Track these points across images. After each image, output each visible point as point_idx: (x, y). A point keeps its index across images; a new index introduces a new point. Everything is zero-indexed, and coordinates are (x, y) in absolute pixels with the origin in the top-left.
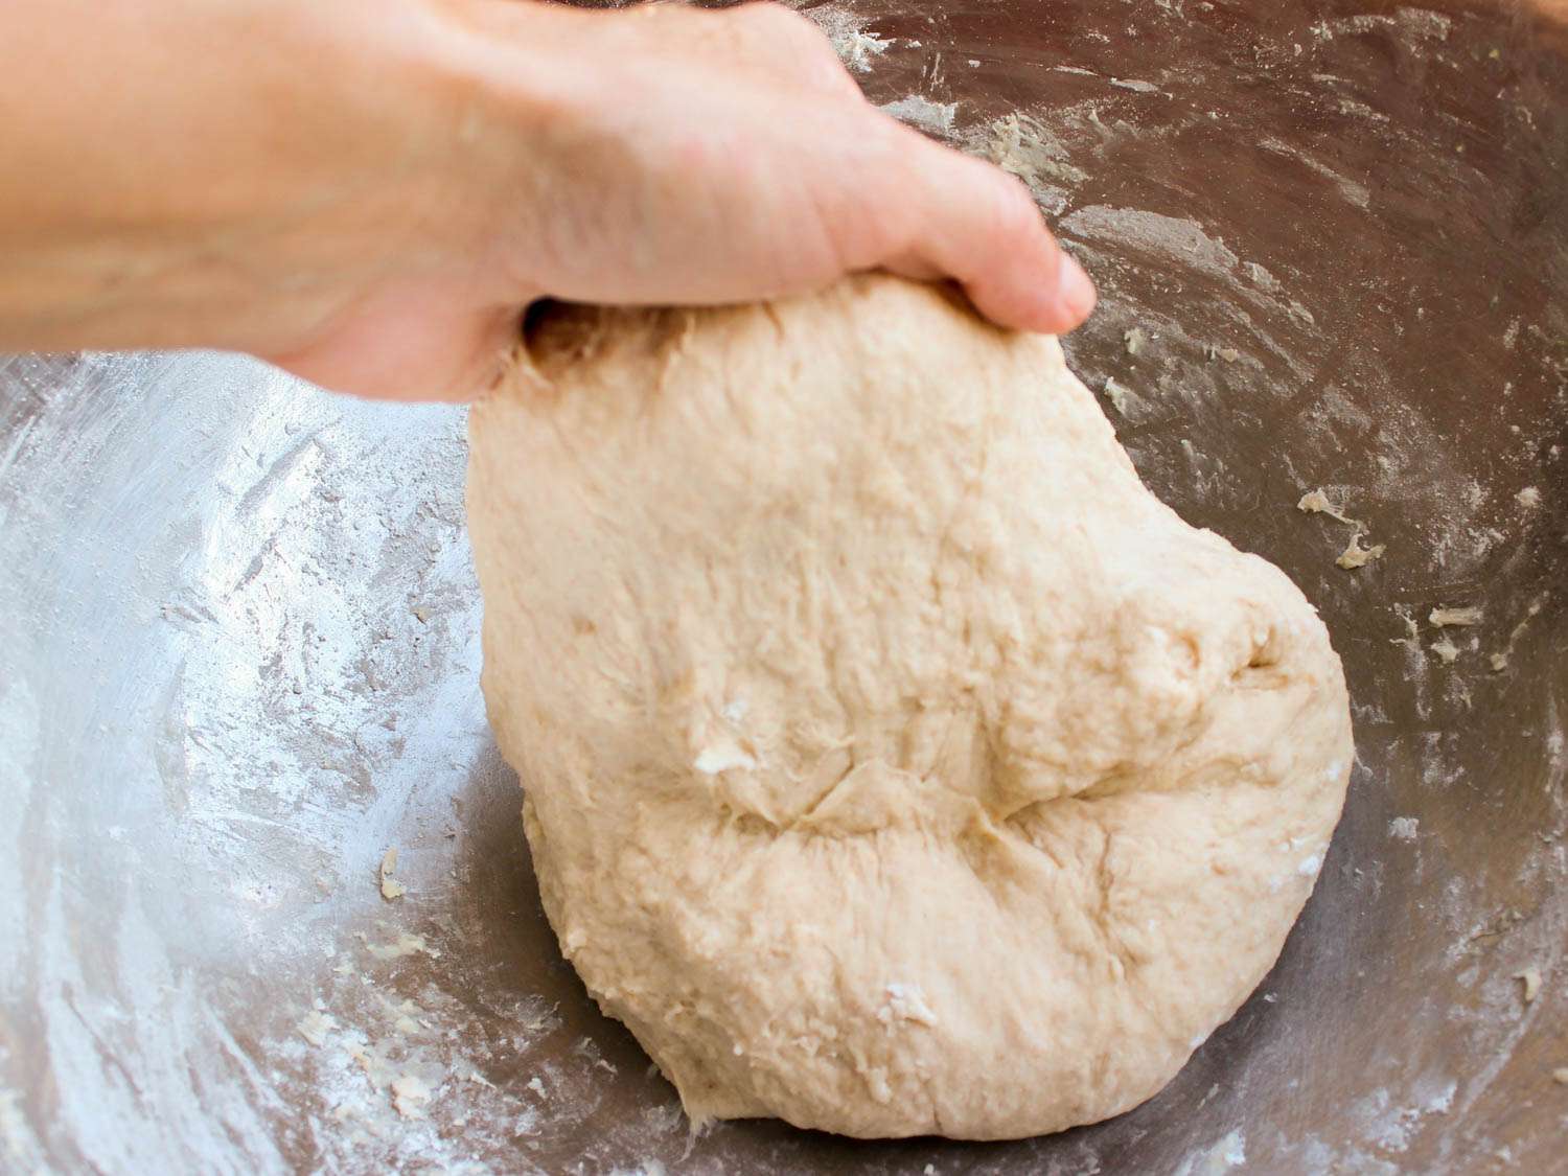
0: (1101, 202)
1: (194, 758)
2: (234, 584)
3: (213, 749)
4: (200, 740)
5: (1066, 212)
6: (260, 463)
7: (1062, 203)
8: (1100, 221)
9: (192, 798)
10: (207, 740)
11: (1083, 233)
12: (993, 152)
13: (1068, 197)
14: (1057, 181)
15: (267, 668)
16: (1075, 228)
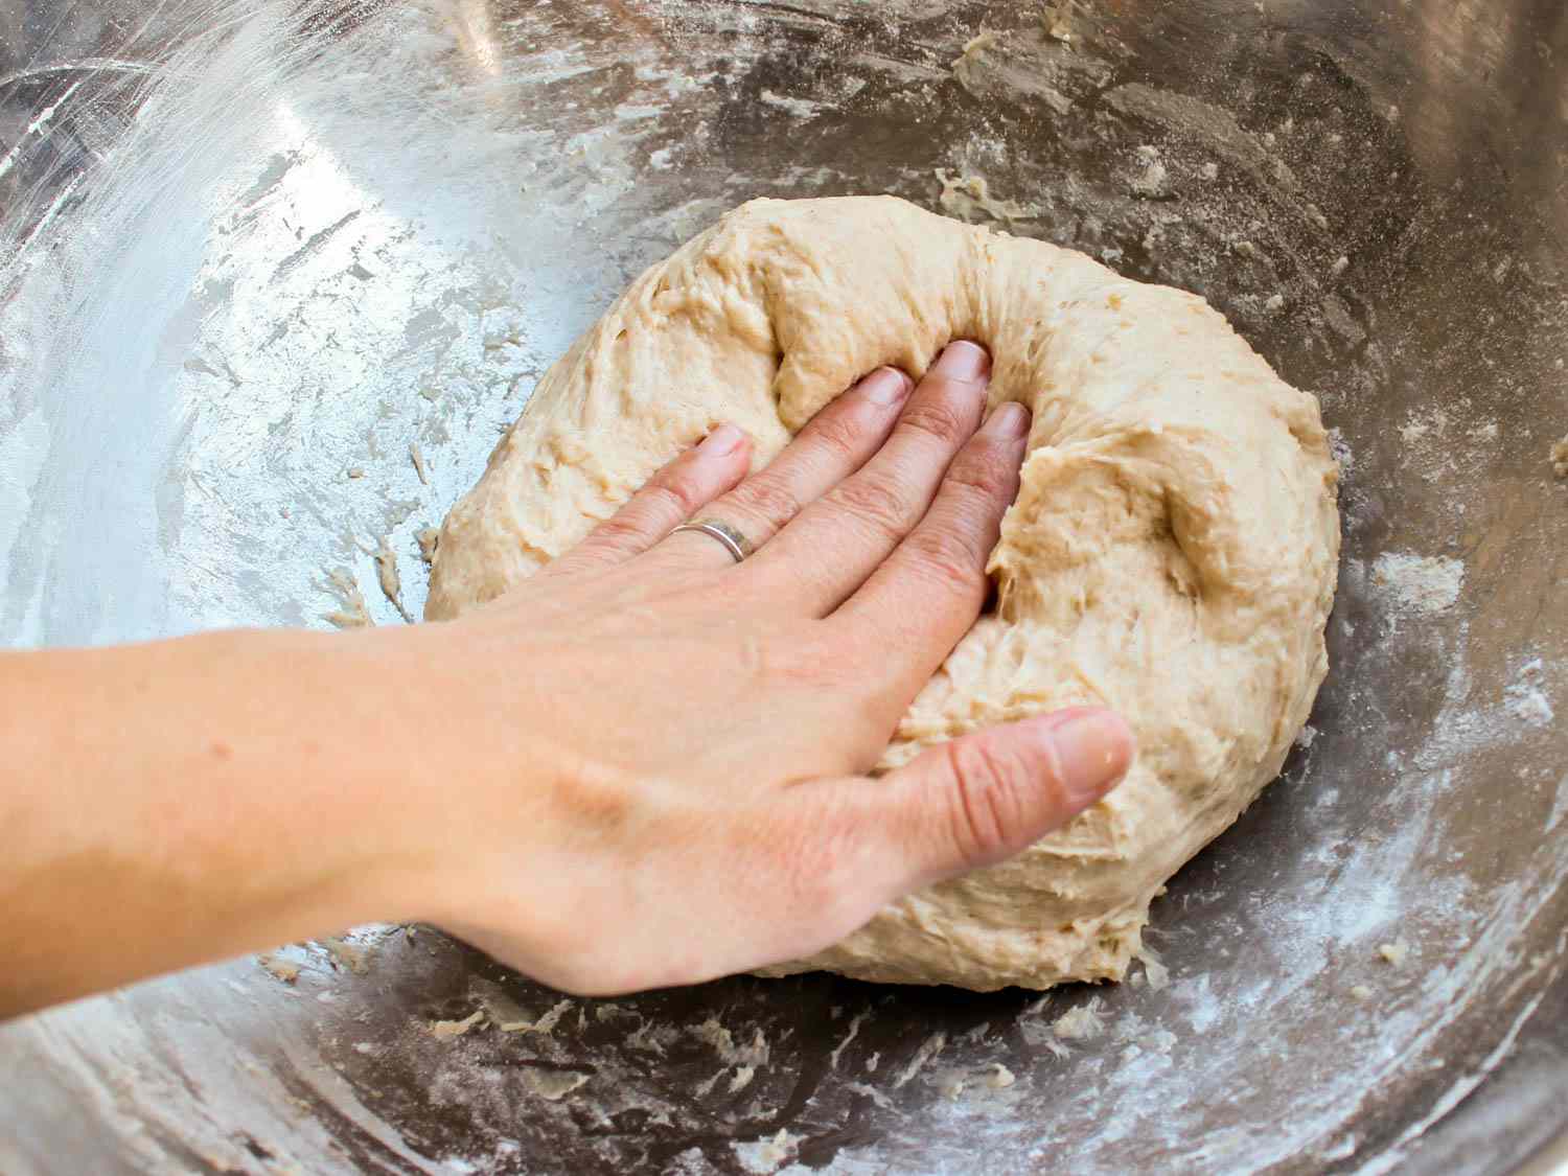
0: (1142, 81)
1: (192, 498)
2: (257, 345)
3: (211, 494)
4: (200, 483)
5: (1110, 86)
6: (298, 235)
7: (1107, 75)
8: (1140, 99)
9: (182, 535)
10: (208, 484)
11: (1122, 109)
12: (1046, 17)
13: (1112, 71)
14: (1105, 55)
15: (276, 426)
16: (1116, 103)
